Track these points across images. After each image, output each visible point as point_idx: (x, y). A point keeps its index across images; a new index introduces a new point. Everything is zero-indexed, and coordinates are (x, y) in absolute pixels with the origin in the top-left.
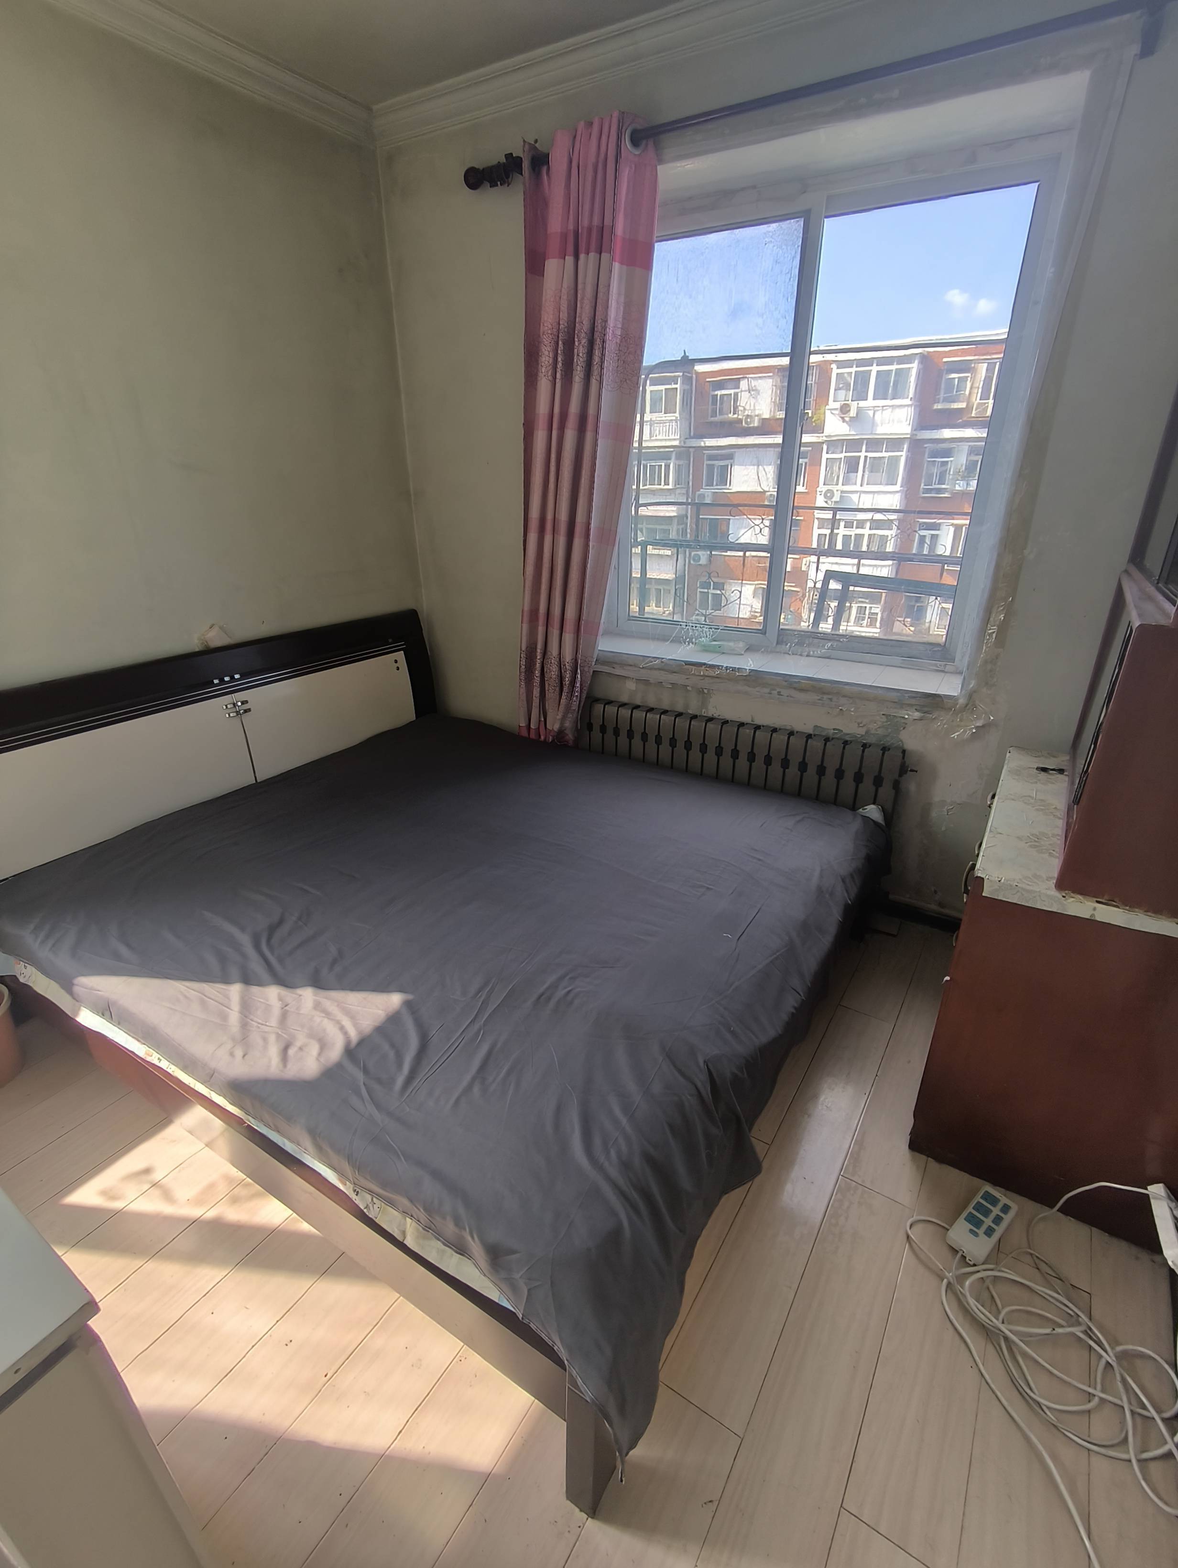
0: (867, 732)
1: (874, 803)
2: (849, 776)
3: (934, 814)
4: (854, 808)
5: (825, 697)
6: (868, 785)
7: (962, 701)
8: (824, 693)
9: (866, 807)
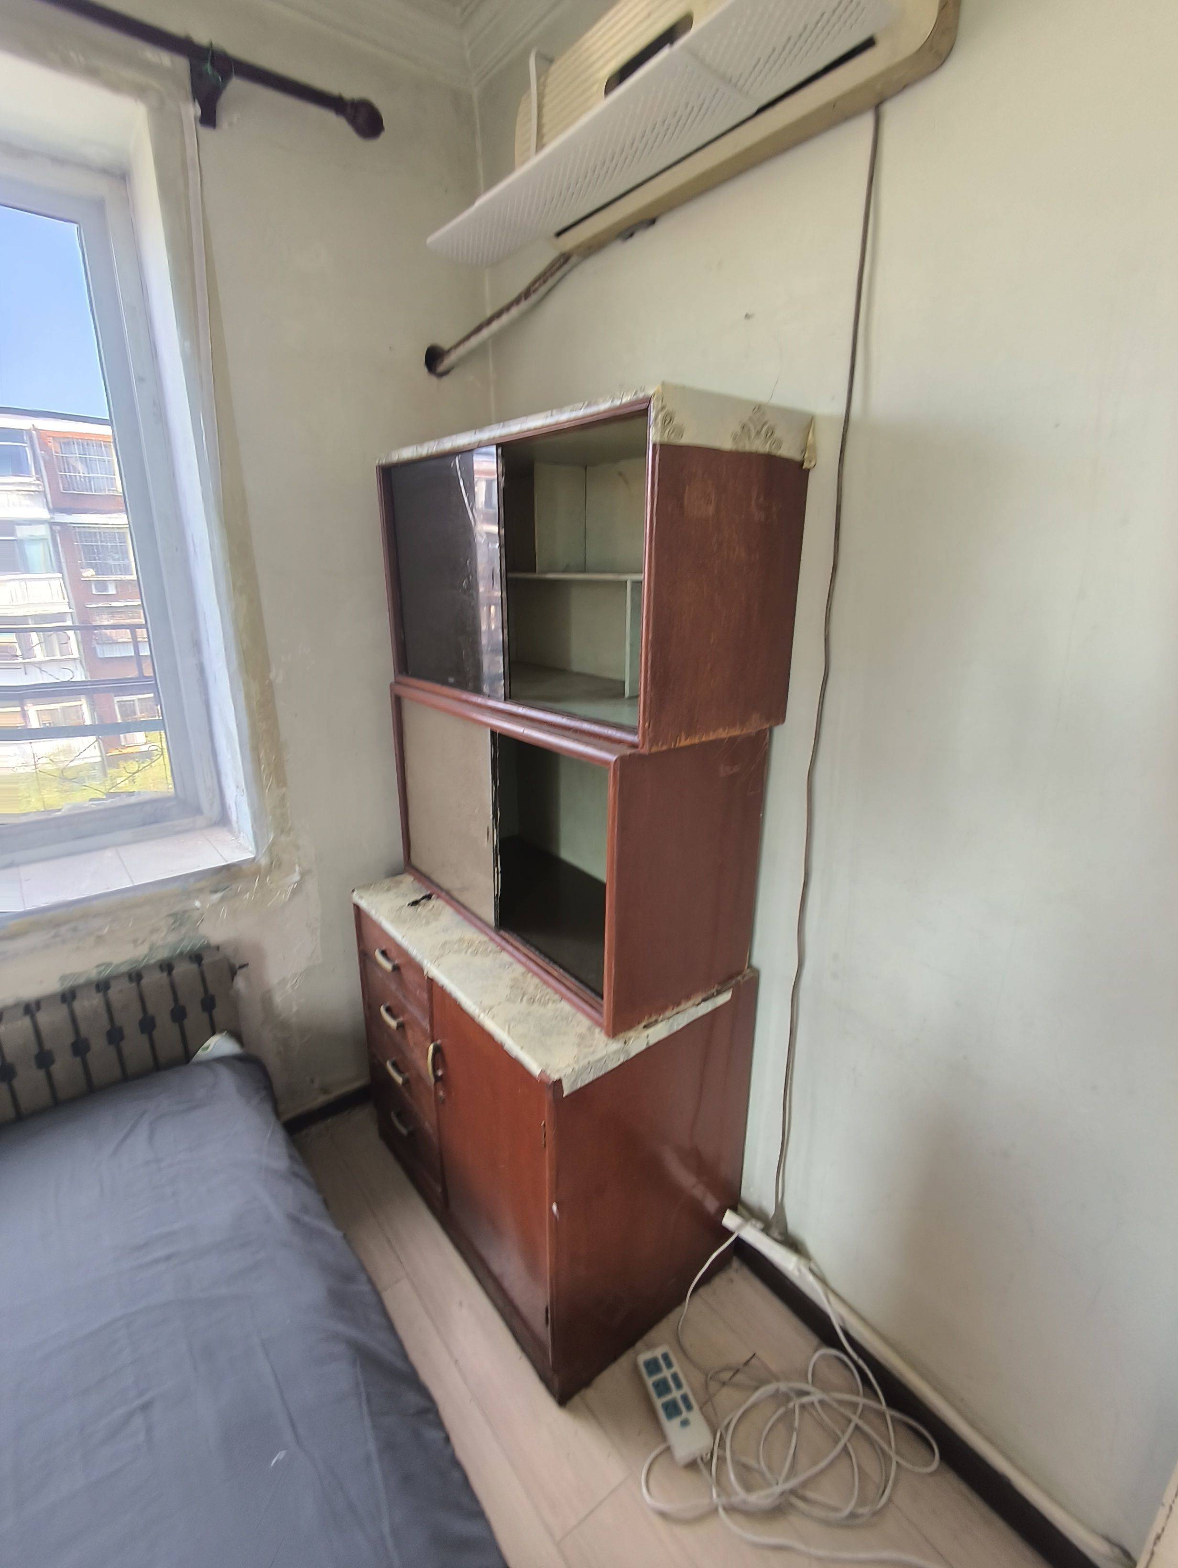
0: (151, 949)
1: (213, 1033)
2: (164, 1019)
3: (278, 999)
4: (186, 1056)
5: (63, 929)
6: (195, 1016)
7: (264, 861)
8: (58, 925)
9: (206, 1045)
